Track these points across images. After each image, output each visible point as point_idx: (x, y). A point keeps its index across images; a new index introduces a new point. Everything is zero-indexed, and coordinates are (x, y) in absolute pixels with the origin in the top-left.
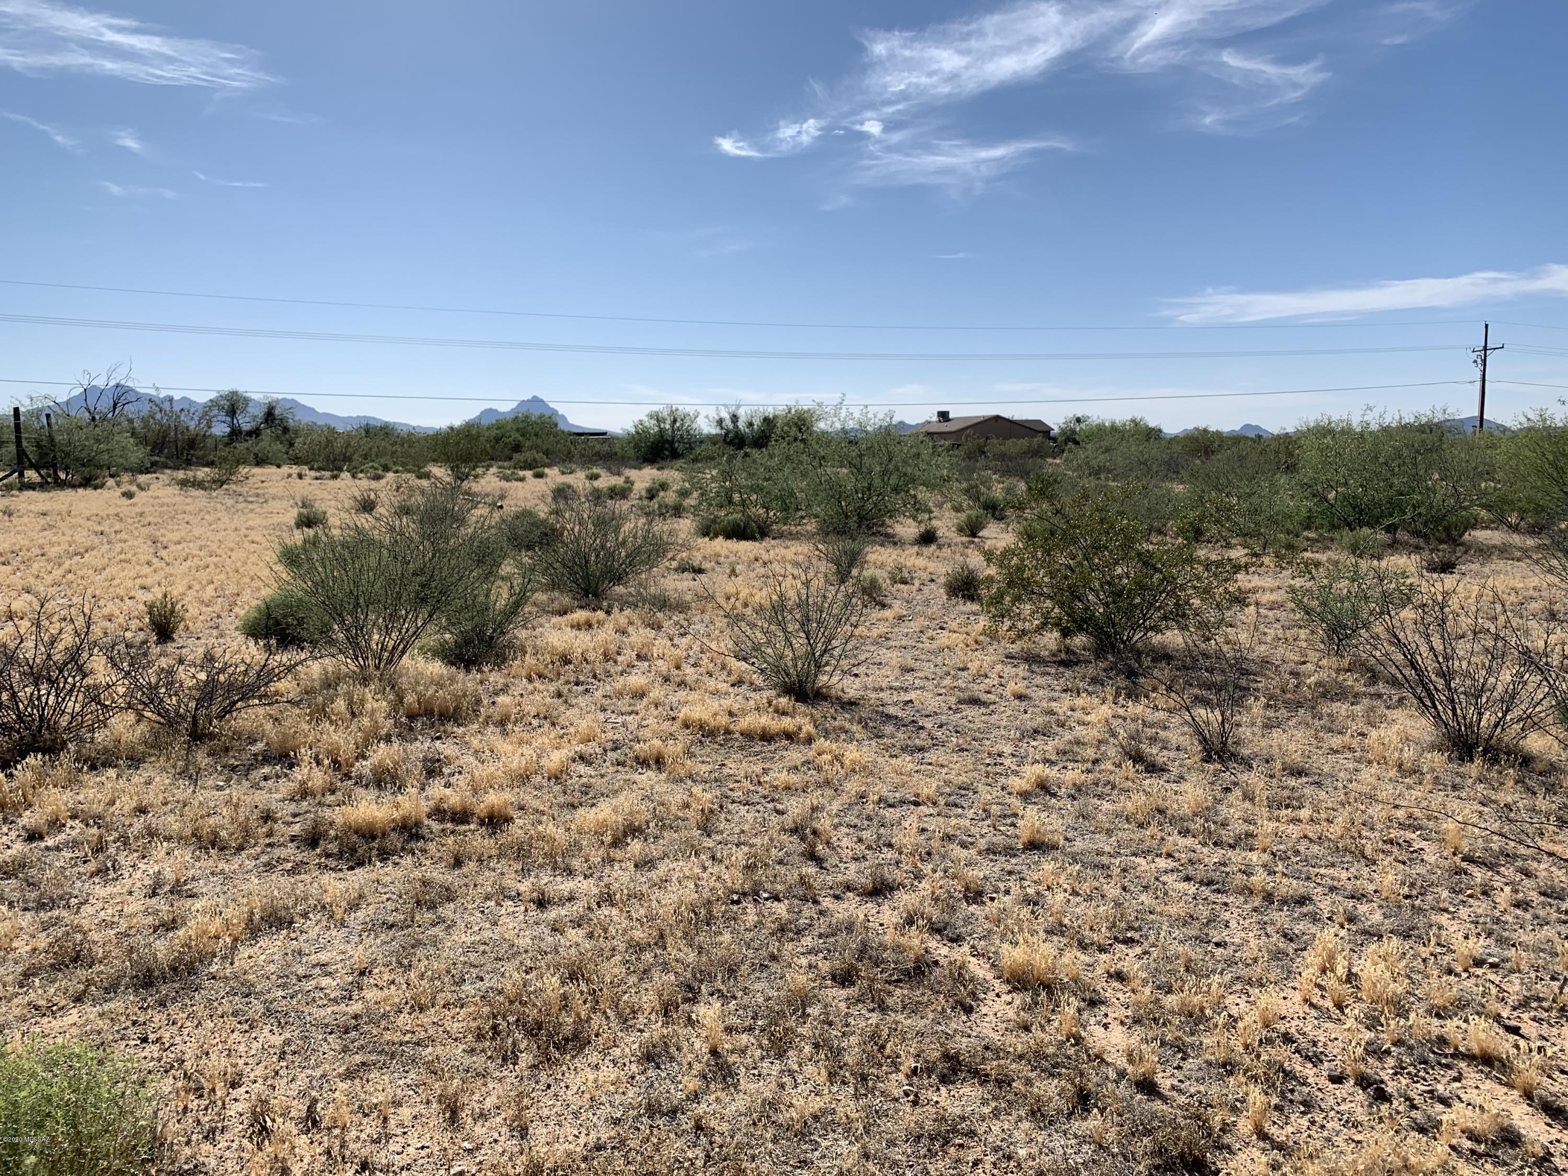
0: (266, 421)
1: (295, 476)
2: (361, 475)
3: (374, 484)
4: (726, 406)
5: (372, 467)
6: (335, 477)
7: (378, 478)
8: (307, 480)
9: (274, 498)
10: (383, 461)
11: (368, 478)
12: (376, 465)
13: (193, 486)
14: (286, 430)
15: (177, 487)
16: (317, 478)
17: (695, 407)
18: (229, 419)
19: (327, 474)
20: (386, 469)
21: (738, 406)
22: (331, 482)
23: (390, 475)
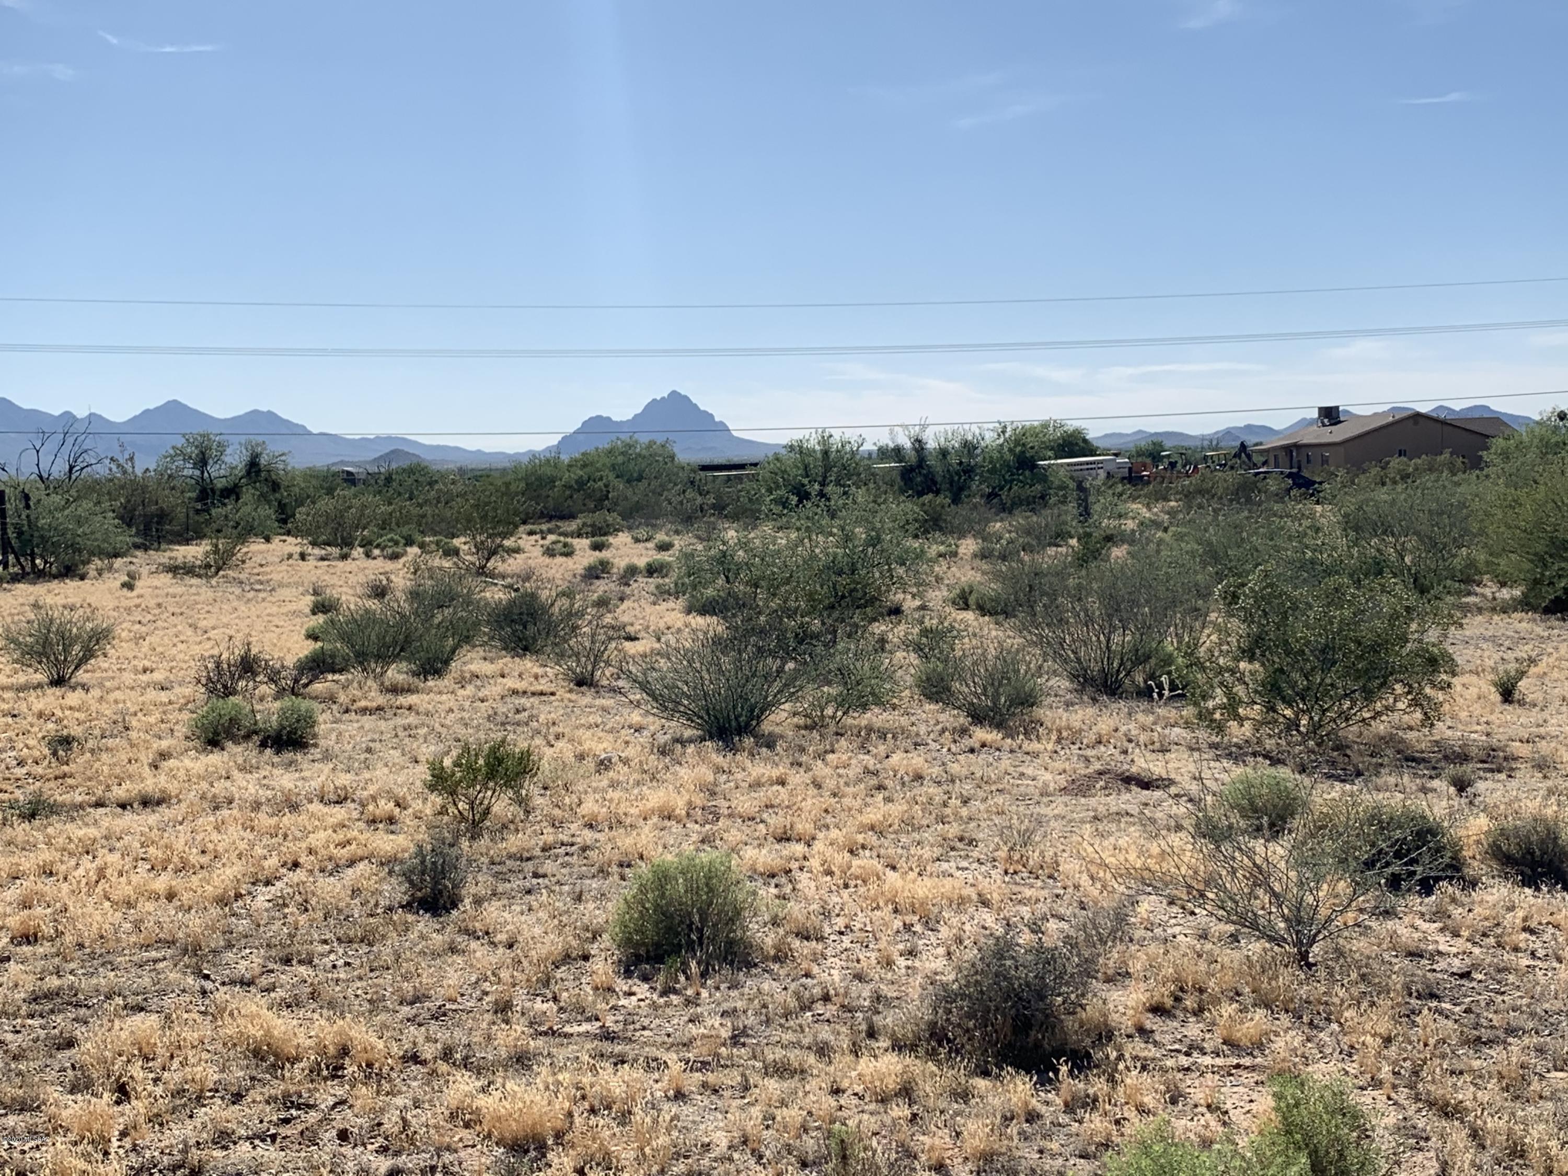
0: (249, 473)
1: (296, 556)
2: (376, 552)
3: (390, 566)
4: (905, 427)
5: (391, 540)
6: (344, 557)
7: (395, 557)
8: (312, 562)
9: (281, 585)
10: (405, 530)
11: (385, 558)
12: (396, 537)
13: (187, 573)
14: (275, 486)
15: (170, 575)
16: (323, 559)
17: (859, 431)
18: (197, 473)
19: (335, 551)
20: (409, 542)
21: (924, 427)
22: (341, 564)
23: (414, 550)
